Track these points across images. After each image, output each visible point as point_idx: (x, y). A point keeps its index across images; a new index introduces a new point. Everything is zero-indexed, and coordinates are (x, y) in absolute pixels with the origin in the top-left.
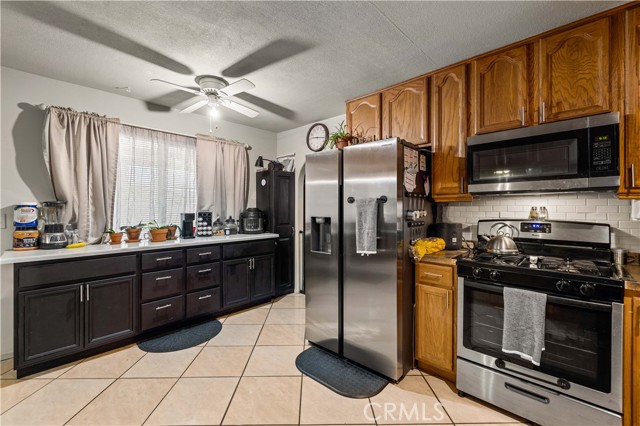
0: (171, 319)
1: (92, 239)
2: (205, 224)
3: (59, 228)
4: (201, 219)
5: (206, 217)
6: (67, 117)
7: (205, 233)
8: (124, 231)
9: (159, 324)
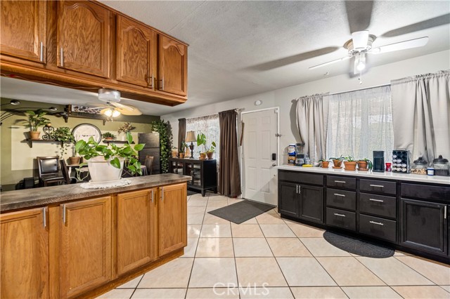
0: (346, 227)
1: (316, 164)
2: (400, 161)
3: (302, 156)
4: (395, 156)
5: (402, 155)
6: (305, 100)
7: (398, 169)
8: (331, 160)
9: (338, 226)
